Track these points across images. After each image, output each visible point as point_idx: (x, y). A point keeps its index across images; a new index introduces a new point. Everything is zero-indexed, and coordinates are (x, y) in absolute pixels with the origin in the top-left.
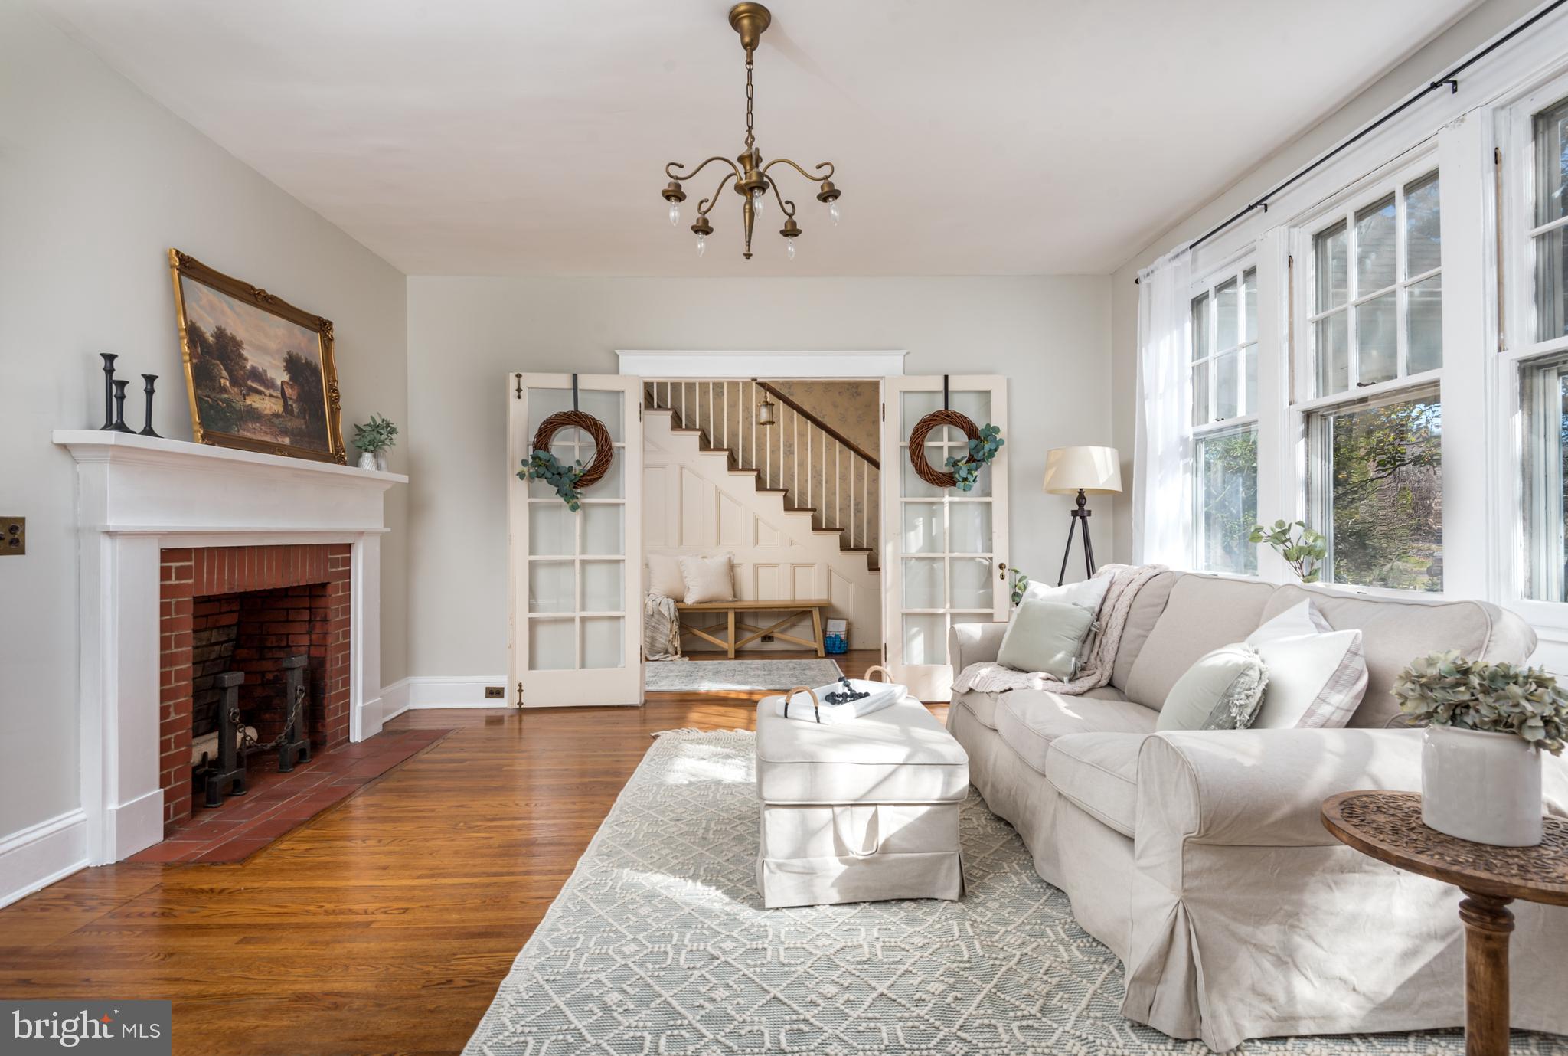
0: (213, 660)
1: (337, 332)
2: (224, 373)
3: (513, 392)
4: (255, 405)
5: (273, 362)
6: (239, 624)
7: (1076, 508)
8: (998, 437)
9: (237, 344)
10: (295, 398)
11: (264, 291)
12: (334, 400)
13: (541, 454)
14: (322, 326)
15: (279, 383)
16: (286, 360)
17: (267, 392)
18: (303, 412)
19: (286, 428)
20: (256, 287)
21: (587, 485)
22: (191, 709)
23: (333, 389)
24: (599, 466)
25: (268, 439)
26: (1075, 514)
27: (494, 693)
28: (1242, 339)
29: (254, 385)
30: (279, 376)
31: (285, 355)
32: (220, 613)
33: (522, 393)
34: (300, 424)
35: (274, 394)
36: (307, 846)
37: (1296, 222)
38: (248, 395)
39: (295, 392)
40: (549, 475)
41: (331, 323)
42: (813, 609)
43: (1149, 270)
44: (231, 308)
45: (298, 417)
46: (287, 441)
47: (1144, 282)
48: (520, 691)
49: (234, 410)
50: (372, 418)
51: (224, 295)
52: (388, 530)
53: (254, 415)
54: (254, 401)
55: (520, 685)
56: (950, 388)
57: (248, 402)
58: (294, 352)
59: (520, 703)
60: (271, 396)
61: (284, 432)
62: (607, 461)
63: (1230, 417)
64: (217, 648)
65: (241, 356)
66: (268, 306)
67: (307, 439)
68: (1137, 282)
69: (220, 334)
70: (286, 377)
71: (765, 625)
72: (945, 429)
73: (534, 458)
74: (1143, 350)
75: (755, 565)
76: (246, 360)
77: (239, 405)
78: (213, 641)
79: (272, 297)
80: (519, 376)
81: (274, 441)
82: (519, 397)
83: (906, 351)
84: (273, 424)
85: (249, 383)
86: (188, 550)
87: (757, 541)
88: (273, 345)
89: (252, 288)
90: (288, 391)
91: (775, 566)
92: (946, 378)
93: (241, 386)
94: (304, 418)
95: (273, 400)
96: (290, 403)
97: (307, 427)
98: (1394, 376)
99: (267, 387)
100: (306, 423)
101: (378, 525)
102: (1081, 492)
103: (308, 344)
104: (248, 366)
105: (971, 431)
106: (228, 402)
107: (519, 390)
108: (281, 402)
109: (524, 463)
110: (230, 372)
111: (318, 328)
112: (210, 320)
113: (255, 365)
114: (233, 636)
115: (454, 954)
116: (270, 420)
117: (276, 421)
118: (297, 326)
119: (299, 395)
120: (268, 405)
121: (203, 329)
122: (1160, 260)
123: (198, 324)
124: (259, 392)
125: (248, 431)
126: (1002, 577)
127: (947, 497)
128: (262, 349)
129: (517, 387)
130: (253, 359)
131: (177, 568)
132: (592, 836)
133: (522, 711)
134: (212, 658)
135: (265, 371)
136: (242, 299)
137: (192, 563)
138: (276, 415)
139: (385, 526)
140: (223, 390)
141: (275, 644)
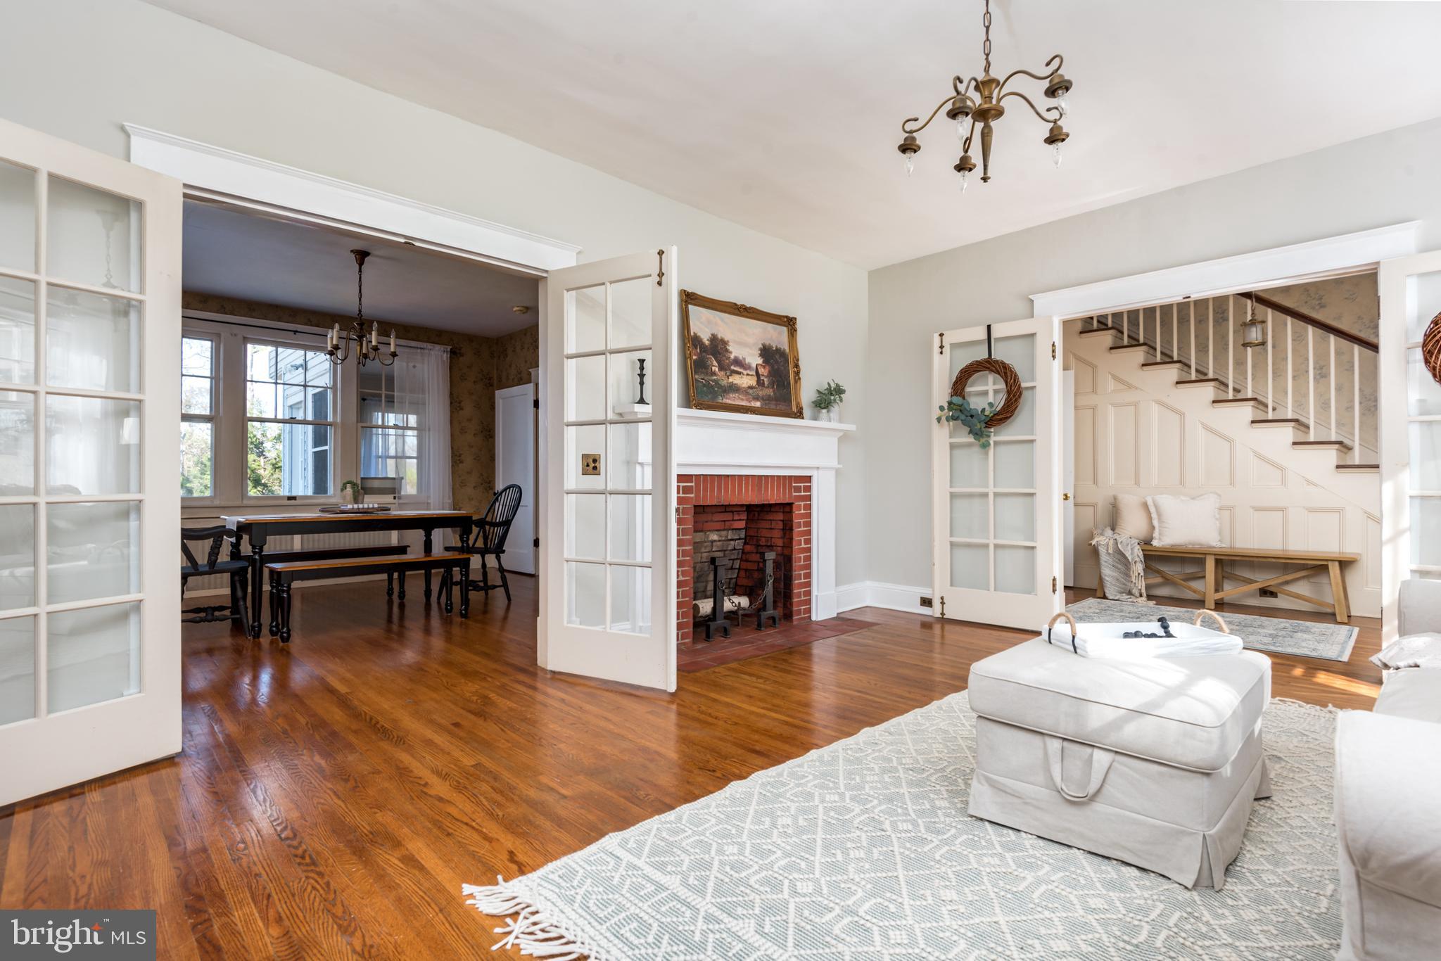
0: (731, 550)
1: (799, 326)
2: (715, 363)
3: (936, 349)
4: (735, 382)
5: (751, 352)
6: (746, 528)
9: (724, 343)
10: (766, 374)
11: (743, 305)
12: (797, 373)
13: (957, 400)
14: (789, 323)
15: (754, 366)
16: (761, 350)
17: (745, 372)
18: (772, 384)
19: (758, 395)
20: (738, 303)
21: (998, 424)
22: (692, 575)
23: (797, 366)
24: (1008, 406)
25: (744, 403)
27: (927, 602)
29: (735, 369)
30: (755, 360)
31: (761, 346)
32: (733, 520)
33: (943, 349)
34: (770, 392)
35: (750, 373)
36: (728, 673)
38: (731, 375)
39: (767, 371)
40: (963, 417)
41: (795, 319)
42: (1330, 563)
44: (722, 320)
45: (768, 387)
46: (758, 404)
48: (943, 603)
49: (720, 386)
50: (829, 384)
51: (718, 313)
52: (841, 466)
53: (734, 388)
54: (735, 379)
55: (942, 598)
57: (731, 380)
58: (767, 343)
59: (943, 614)
60: (748, 375)
61: (756, 398)
62: (1016, 399)
64: (732, 542)
65: (727, 351)
66: (748, 315)
67: (774, 402)
69: (714, 338)
70: (760, 361)
71: (1265, 579)
73: (950, 403)
75: (1251, 508)
76: (731, 352)
77: (724, 382)
78: (729, 538)
79: (751, 308)
80: (941, 335)
81: (748, 404)
82: (941, 353)
84: (747, 393)
85: (732, 367)
86: (691, 476)
88: (751, 341)
89: (736, 304)
90: (761, 371)
93: (726, 370)
94: (773, 387)
95: (749, 377)
96: (762, 378)
97: (775, 393)
99: (745, 369)
100: (774, 391)
101: (834, 464)
103: (776, 336)
104: (732, 357)
106: (716, 382)
107: (942, 347)
108: (755, 378)
109: (942, 408)
110: (719, 362)
111: (787, 324)
112: (707, 330)
113: (737, 355)
114: (743, 536)
115: (733, 757)
116: (745, 391)
117: (751, 391)
118: (771, 325)
119: (769, 372)
120: (745, 381)
121: (702, 336)
123: (698, 334)
124: (739, 373)
125: (729, 399)
128: (742, 344)
129: (940, 345)
130: (735, 351)
131: (683, 487)
132: (893, 717)
133: (944, 620)
134: (730, 548)
135: (744, 359)
136: (730, 313)
137: (693, 484)
138: (751, 387)
139: (839, 463)
140: (714, 374)
141: (764, 544)
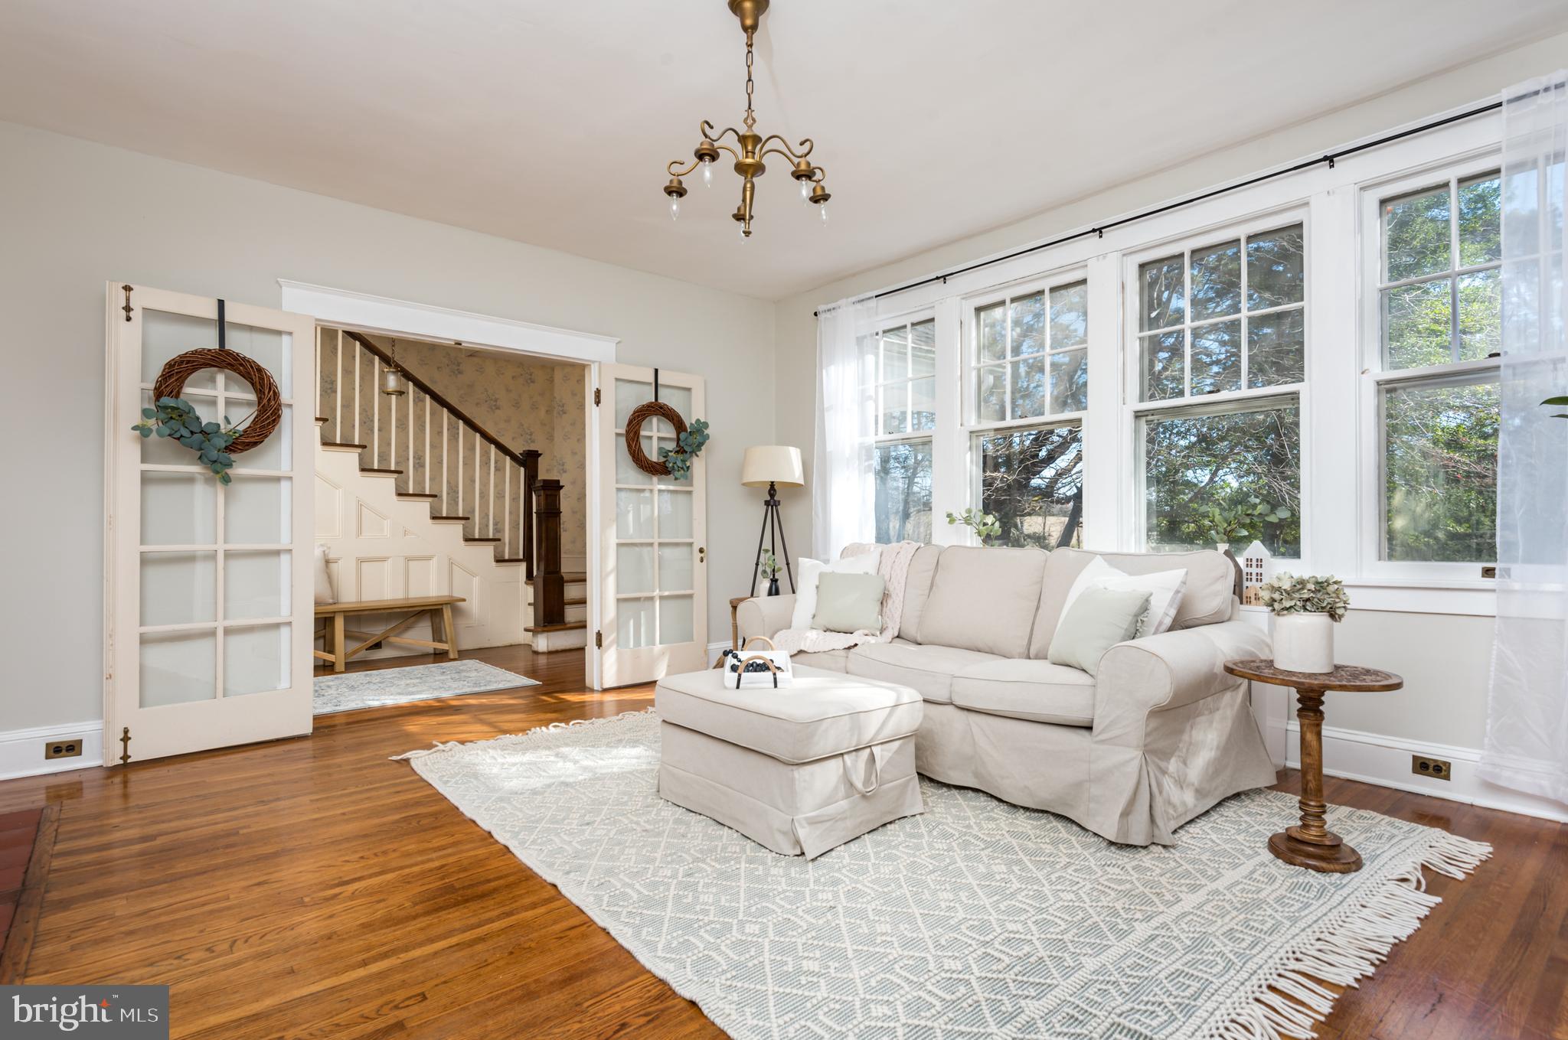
3: (117, 310)
7: (769, 498)
8: (706, 432)
21: (242, 450)
24: (261, 425)
26: (767, 503)
27: (63, 749)
28: (910, 375)
33: (132, 314)
37: (966, 297)
40: (186, 433)
42: (444, 607)
43: (830, 306)
47: (821, 317)
48: (126, 739)
55: (126, 731)
56: (659, 382)
59: (125, 757)
62: (274, 421)
63: (899, 432)
68: (816, 314)
71: (377, 631)
72: (655, 420)
73: (163, 407)
74: (824, 371)
75: (358, 559)
80: (127, 289)
82: (129, 319)
83: (619, 339)
87: (360, 532)
91: (383, 560)
92: (656, 371)
98: (1042, 414)
102: (772, 484)
105: (678, 424)
107: (128, 309)
109: (147, 413)
122: (842, 302)
126: (702, 561)
127: (658, 484)
129: (124, 304)
133: (127, 768)
